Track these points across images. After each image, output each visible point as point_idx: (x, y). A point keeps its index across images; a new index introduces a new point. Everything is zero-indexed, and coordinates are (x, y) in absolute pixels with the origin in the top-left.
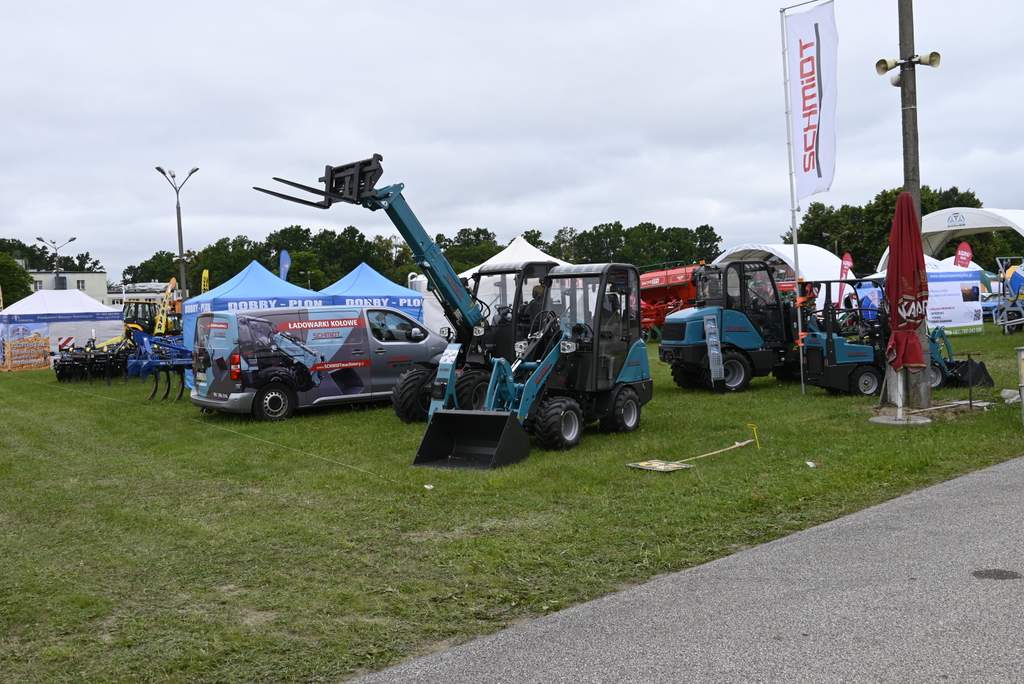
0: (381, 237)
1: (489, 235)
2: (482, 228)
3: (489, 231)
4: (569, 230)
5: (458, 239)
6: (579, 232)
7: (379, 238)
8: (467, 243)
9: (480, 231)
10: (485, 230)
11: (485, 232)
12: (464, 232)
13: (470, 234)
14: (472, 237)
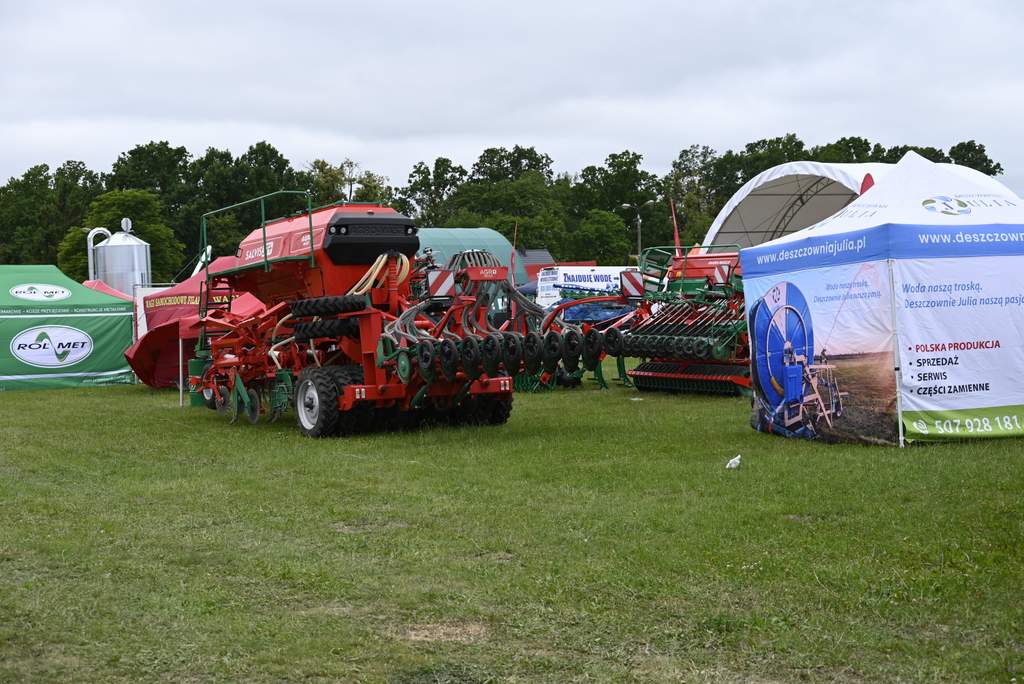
0: (324, 164)
1: (538, 161)
2: (526, 146)
3: (539, 152)
4: (700, 150)
5: (478, 167)
6: (720, 154)
7: (320, 165)
8: (496, 175)
9: (520, 153)
10: (531, 151)
11: (530, 154)
12: (491, 154)
13: (502, 158)
14: (506, 164)
